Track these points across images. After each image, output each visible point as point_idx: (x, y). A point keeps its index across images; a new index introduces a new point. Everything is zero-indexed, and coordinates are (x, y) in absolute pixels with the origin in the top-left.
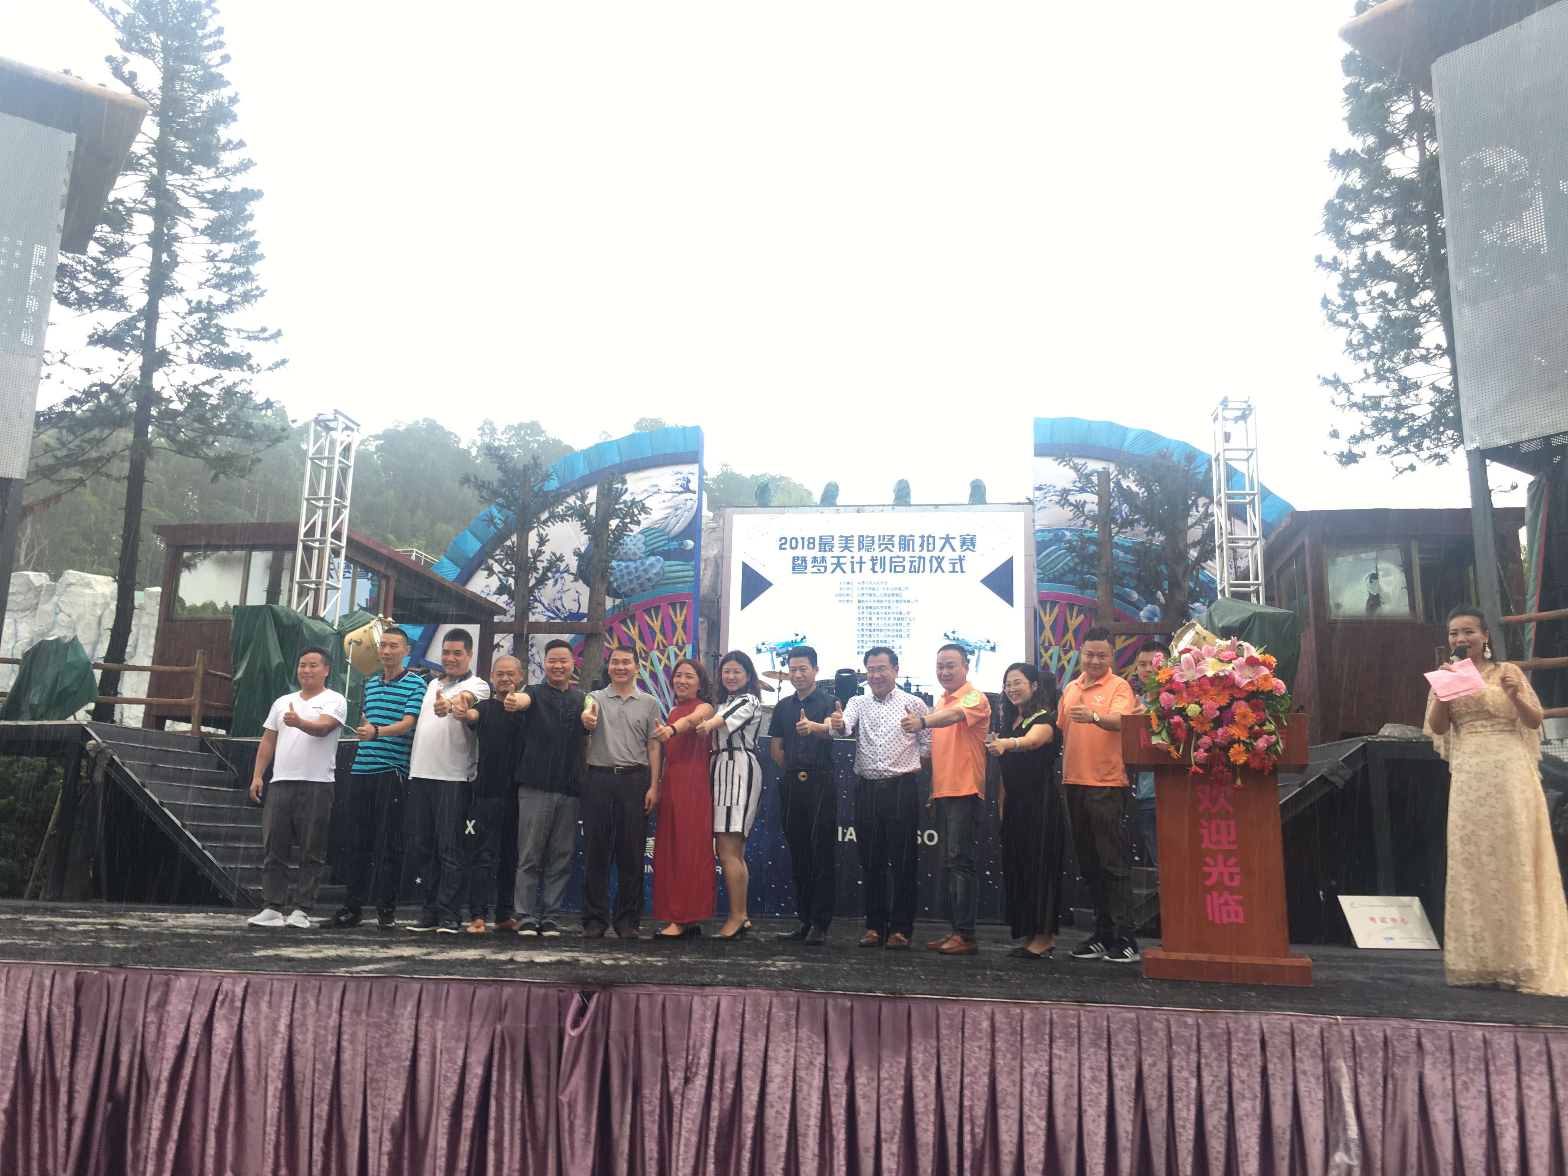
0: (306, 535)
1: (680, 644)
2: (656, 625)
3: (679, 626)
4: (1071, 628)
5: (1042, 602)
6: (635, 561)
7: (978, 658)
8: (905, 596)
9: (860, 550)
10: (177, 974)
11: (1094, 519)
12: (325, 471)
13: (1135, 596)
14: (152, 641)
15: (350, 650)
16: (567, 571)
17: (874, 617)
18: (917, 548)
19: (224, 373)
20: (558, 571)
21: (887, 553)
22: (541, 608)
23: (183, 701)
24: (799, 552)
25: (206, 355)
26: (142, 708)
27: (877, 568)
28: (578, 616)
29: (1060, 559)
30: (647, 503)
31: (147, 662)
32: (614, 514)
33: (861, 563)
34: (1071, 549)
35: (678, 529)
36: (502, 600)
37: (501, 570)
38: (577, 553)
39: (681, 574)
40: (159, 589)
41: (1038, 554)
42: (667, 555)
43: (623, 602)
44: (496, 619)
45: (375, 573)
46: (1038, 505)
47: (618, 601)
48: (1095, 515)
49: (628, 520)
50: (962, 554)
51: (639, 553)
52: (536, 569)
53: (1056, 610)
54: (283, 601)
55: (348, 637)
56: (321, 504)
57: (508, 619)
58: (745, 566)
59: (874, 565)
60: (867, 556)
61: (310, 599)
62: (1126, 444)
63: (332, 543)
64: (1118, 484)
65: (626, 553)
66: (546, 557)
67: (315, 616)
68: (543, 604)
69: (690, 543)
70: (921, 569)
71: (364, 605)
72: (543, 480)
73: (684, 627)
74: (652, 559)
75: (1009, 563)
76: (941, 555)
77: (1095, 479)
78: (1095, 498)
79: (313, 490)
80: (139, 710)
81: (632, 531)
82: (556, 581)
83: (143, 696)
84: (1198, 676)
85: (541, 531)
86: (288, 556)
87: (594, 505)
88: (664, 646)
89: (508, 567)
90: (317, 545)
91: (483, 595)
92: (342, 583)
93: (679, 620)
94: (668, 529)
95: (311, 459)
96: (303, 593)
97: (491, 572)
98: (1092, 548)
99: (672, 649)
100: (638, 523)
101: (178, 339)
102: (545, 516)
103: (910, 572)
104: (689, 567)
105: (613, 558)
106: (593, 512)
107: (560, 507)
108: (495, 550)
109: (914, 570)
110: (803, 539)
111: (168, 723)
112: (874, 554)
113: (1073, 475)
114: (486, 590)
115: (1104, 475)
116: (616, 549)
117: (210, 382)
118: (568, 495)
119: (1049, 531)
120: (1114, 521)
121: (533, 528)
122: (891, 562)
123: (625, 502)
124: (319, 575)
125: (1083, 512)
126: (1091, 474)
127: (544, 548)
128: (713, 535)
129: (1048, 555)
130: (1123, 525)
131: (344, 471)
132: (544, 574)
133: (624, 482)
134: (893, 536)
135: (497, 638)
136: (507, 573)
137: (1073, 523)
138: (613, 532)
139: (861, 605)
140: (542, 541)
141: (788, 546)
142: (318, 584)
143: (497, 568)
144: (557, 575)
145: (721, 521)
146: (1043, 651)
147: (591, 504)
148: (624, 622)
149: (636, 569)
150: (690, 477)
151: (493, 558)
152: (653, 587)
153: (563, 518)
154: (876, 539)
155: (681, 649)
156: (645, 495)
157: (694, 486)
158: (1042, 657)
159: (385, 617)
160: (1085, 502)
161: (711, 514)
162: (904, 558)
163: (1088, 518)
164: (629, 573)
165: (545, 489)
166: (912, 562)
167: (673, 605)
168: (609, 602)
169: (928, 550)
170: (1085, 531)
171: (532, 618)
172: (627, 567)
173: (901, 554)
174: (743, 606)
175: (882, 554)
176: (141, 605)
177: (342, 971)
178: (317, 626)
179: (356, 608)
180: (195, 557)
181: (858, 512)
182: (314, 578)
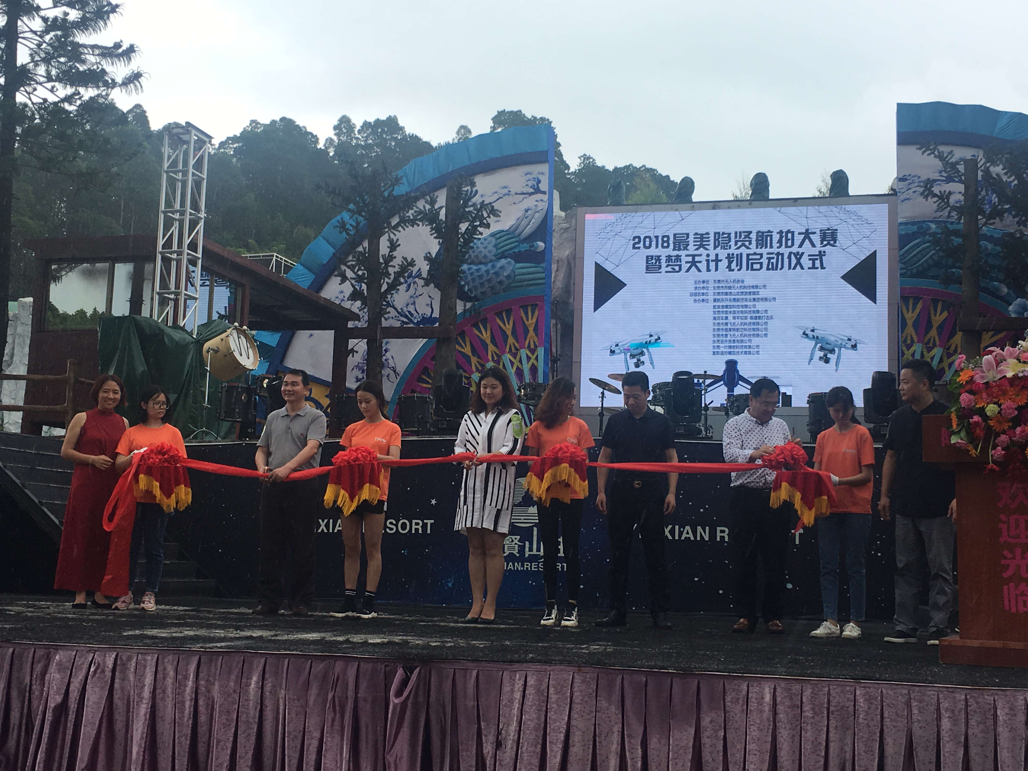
0: (163, 247)
1: (532, 346)
2: (508, 328)
3: (531, 329)
4: (935, 325)
5: (905, 299)
6: (485, 264)
7: (839, 358)
8: (763, 293)
9: (715, 248)
10: (57, 648)
11: (960, 210)
12: (180, 184)
13: (1005, 290)
14: (27, 350)
15: (208, 358)
16: (419, 276)
17: (730, 316)
18: (775, 245)
19: (82, 90)
20: (410, 276)
21: (743, 250)
22: (393, 313)
23: (58, 407)
24: (653, 251)
25: (64, 72)
26: (20, 414)
27: (734, 265)
28: (430, 320)
29: (924, 253)
30: (496, 206)
31: (22, 370)
32: (463, 217)
33: (717, 260)
34: (936, 242)
35: (528, 231)
36: (356, 307)
37: (354, 276)
38: (427, 258)
39: (531, 276)
40: (31, 299)
41: (901, 248)
42: (518, 257)
43: (473, 305)
44: (350, 325)
45: (232, 281)
46: (902, 197)
47: (469, 305)
48: (961, 206)
49: (478, 223)
50: (823, 249)
51: (491, 256)
52: (388, 274)
53: (919, 306)
54: (145, 312)
55: (207, 346)
56: (177, 216)
57: (362, 324)
58: (598, 267)
59: (730, 263)
60: (723, 254)
61: (170, 309)
62: (996, 131)
63: (188, 254)
64: (987, 172)
65: (477, 257)
66: (397, 262)
67: (175, 325)
68: (396, 309)
69: (541, 244)
70: (779, 266)
71: (223, 313)
72: (393, 185)
73: (536, 329)
74: (503, 262)
75: (873, 257)
76: (801, 250)
77: (961, 168)
78: (961, 187)
79: (169, 204)
80: (18, 416)
81: (481, 234)
82: (409, 286)
83: (21, 403)
84: (999, 376)
85: (392, 236)
86: (148, 267)
87: (444, 209)
88: (517, 349)
89: (360, 273)
90: (174, 256)
91: (337, 302)
92: (201, 293)
93: (531, 322)
94: (517, 232)
95: (167, 172)
96: (163, 302)
97: (344, 279)
98: (957, 241)
99: (524, 353)
100: (488, 226)
101: (37, 58)
102: (395, 221)
103: (768, 269)
104: (540, 269)
105: (463, 262)
106: (442, 215)
107: (411, 212)
108: (348, 256)
109: (772, 267)
110: (657, 237)
111: (45, 428)
112: (730, 251)
113: (938, 164)
114: (341, 296)
115: (972, 164)
116: (466, 253)
117: (69, 99)
118: (417, 199)
119: (913, 223)
120: (982, 212)
121: (382, 234)
122: (748, 259)
123: (474, 205)
124: (177, 286)
125: (948, 204)
126: (957, 163)
127: (395, 253)
128: (565, 235)
129: (913, 248)
130: (992, 216)
131: (197, 184)
132: (396, 279)
133: (473, 184)
134: (750, 232)
135: (352, 342)
136: (359, 279)
137: (939, 214)
138: (463, 235)
139: (717, 304)
140: (393, 246)
141: (641, 245)
142: (177, 294)
143: (349, 274)
144: (409, 281)
145: (574, 221)
146: (904, 348)
147: (441, 208)
148: (476, 325)
149: (487, 271)
150: (541, 177)
151: (345, 264)
152: (504, 291)
153: (413, 223)
154: (733, 236)
155: (533, 351)
156: (496, 197)
157: (544, 186)
158: (903, 354)
159: (241, 326)
160: (950, 193)
161: (563, 214)
162: (761, 255)
163: (954, 208)
164: (481, 277)
165: (395, 193)
166: (769, 259)
167: (525, 308)
168: (460, 307)
169: (787, 246)
170: (952, 223)
171: (385, 324)
172: (478, 270)
173: (759, 251)
174: (596, 309)
175: (738, 252)
176: (15, 316)
177: (197, 647)
178: (177, 335)
179: (215, 317)
180: (62, 269)
181: (714, 208)
182: (173, 289)
